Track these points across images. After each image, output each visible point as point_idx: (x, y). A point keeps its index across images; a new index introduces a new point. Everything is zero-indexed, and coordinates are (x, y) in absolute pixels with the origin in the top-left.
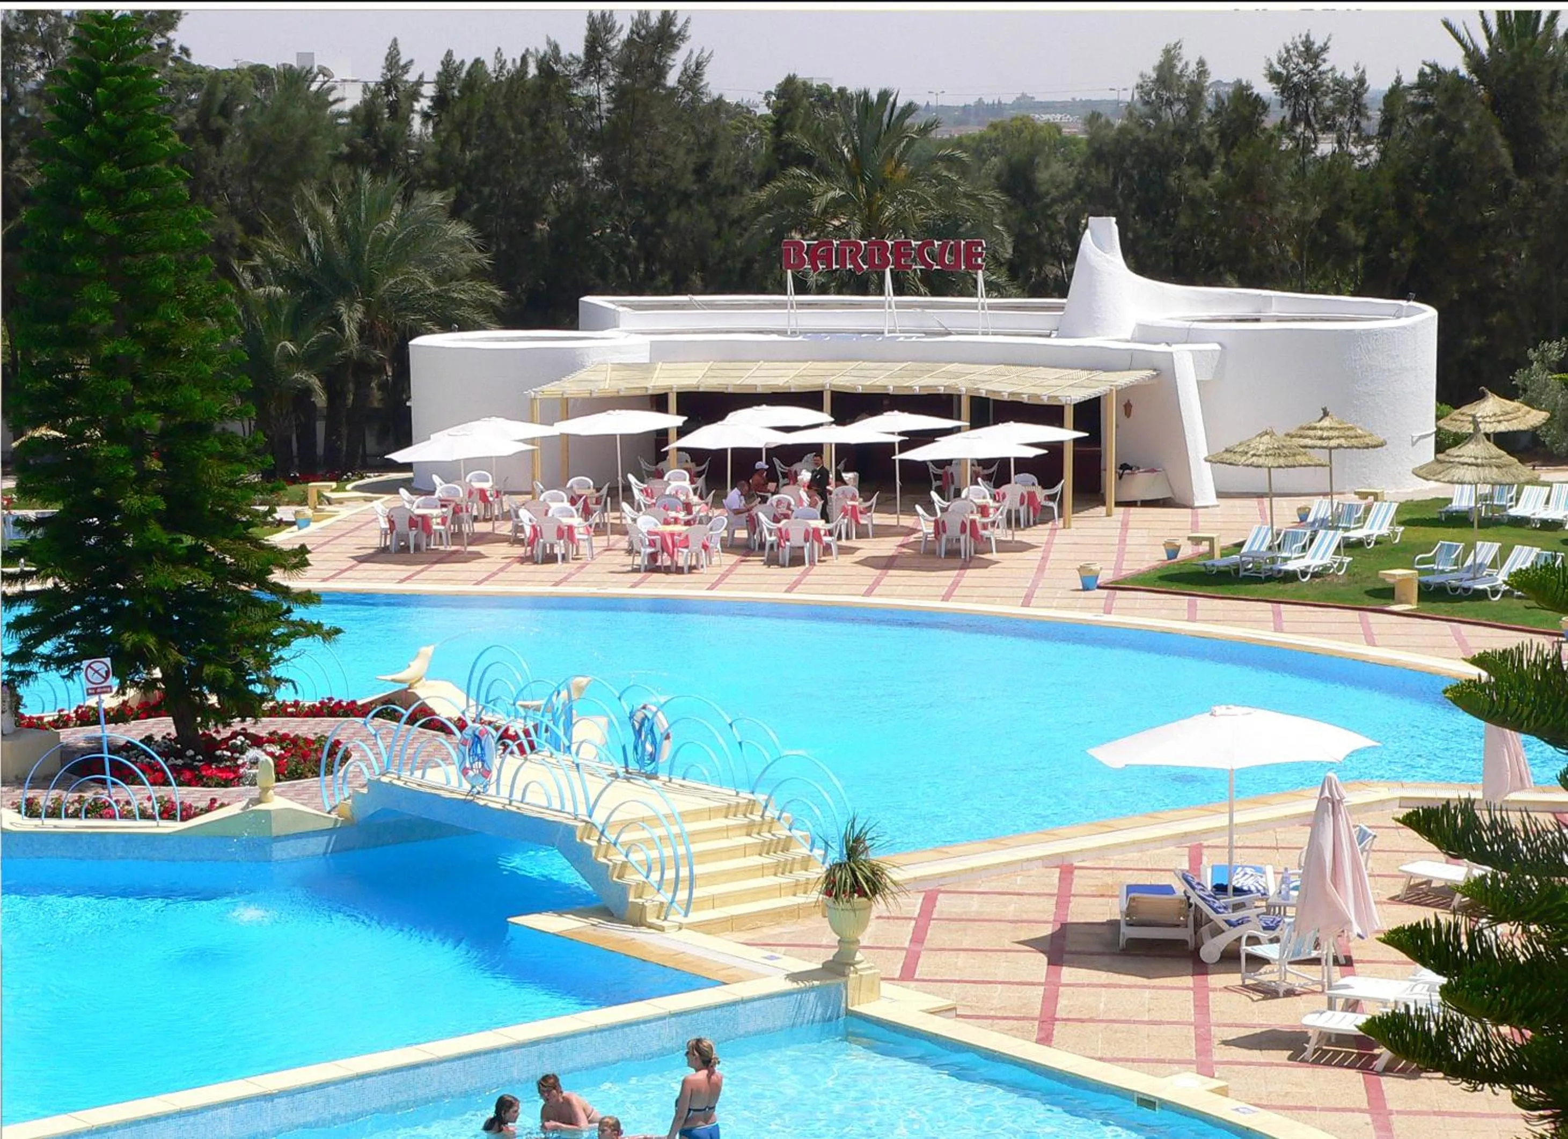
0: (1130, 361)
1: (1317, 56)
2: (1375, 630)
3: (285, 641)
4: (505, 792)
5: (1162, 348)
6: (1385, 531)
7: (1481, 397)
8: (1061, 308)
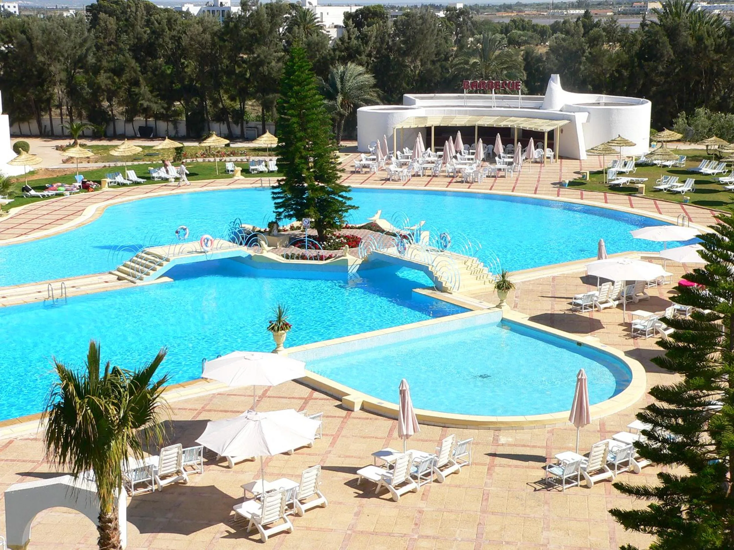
0: (562, 118)
1: (615, 22)
2: (633, 202)
3: (346, 211)
4: (409, 256)
5: (572, 114)
6: (631, 169)
7: (664, 130)
8: (542, 99)
